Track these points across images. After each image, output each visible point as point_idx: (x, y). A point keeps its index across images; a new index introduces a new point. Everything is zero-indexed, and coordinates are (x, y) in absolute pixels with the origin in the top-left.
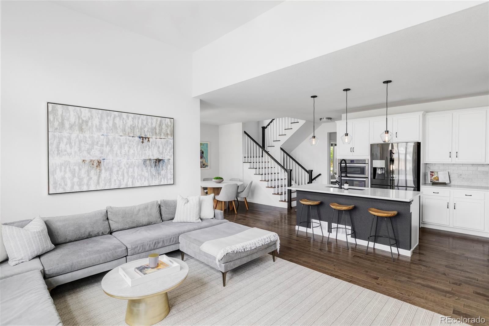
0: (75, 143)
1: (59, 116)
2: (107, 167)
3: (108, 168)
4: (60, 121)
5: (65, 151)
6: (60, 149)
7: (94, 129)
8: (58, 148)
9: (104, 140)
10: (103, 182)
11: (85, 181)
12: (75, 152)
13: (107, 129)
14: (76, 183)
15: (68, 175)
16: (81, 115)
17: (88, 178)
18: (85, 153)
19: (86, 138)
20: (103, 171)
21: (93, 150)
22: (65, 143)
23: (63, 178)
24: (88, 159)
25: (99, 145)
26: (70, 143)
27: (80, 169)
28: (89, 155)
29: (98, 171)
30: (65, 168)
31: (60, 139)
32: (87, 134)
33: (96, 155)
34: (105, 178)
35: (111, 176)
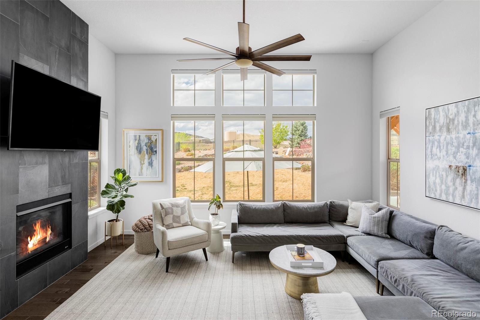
0: (443, 146)
1: (433, 120)
2: (473, 177)
3: (475, 178)
4: (433, 125)
5: (436, 155)
6: (433, 153)
7: (460, 127)
8: (431, 152)
9: (470, 139)
10: (468, 196)
11: (451, 190)
12: (443, 156)
13: (474, 124)
14: (443, 191)
15: (438, 181)
16: (449, 113)
17: (453, 187)
18: (451, 158)
19: (452, 139)
20: (469, 182)
21: (459, 154)
22: (436, 147)
23: (435, 183)
24: (454, 165)
25: (465, 147)
26: (440, 147)
27: (447, 176)
28: (455, 160)
29: (464, 181)
30: (436, 173)
31: (433, 143)
32: (454, 135)
33: (461, 160)
34: (471, 191)
35: (478, 190)
